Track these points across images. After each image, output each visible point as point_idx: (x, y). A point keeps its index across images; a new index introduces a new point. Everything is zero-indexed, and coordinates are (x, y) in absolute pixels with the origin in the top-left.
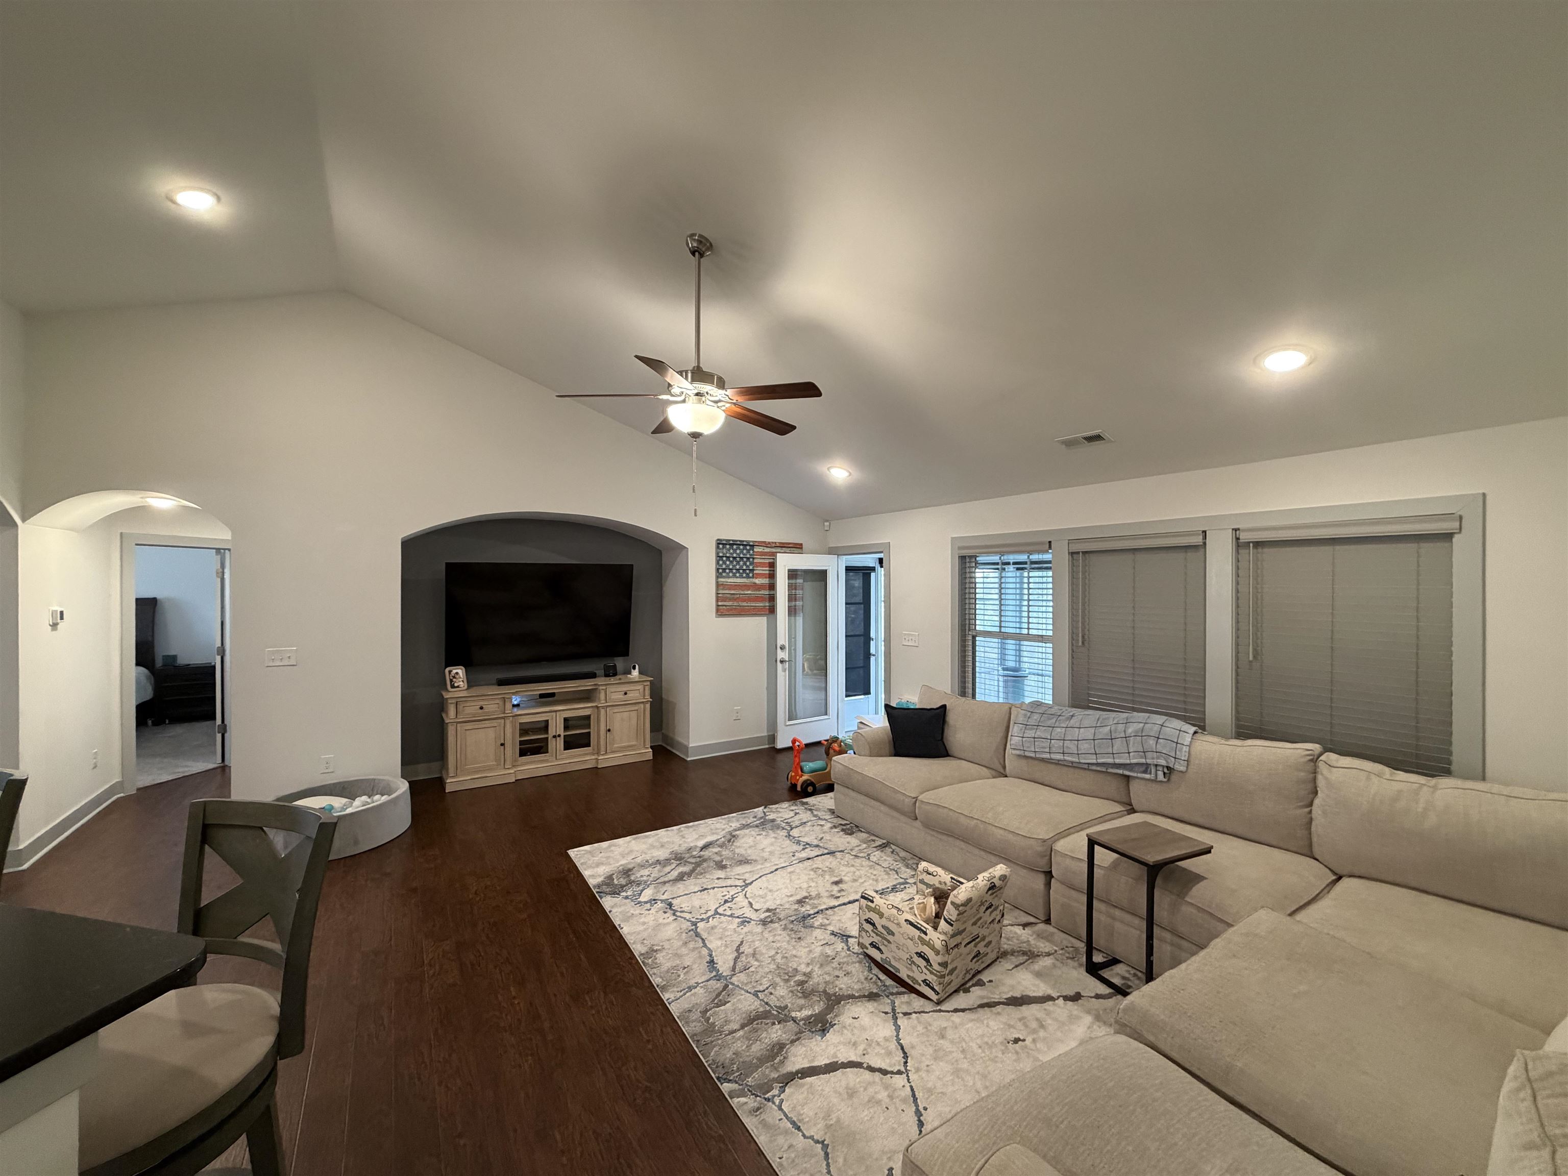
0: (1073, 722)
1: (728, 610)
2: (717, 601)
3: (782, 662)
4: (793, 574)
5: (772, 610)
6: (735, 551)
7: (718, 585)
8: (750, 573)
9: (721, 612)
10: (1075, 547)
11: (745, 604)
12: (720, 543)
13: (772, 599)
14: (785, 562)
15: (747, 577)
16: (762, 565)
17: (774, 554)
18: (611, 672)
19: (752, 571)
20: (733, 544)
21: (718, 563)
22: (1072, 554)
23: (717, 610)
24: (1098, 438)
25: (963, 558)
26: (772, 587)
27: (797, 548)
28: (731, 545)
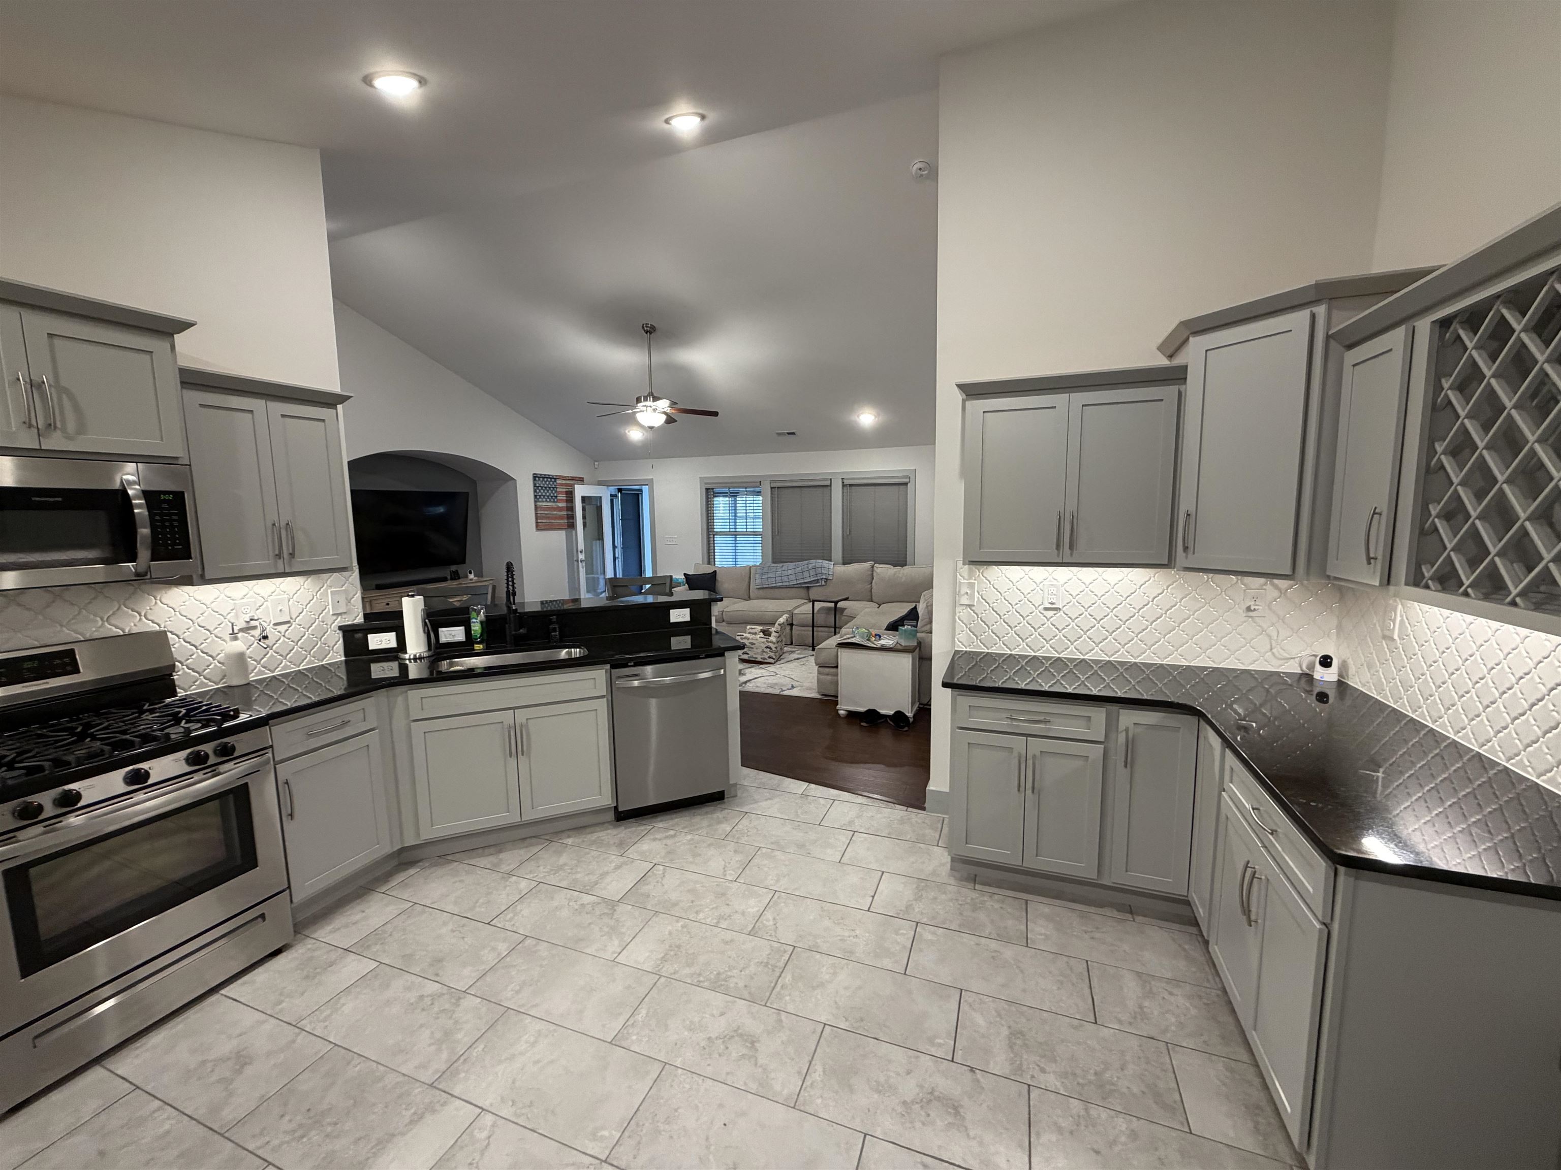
0: (784, 568)
1: (544, 526)
2: (537, 519)
3: (581, 561)
4: (584, 499)
5: (572, 526)
6: (546, 482)
7: (536, 508)
8: (554, 499)
9: (539, 527)
10: (773, 485)
11: (553, 521)
12: (535, 477)
13: (571, 517)
14: (580, 491)
15: (554, 502)
16: (561, 492)
17: (572, 486)
18: (455, 576)
19: (556, 497)
20: (544, 477)
21: (535, 491)
22: (772, 488)
23: (537, 526)
24: (793, 433)
25: (707, 489)
26: (571, 509)
27: (581, 480)
28: (543, 478)
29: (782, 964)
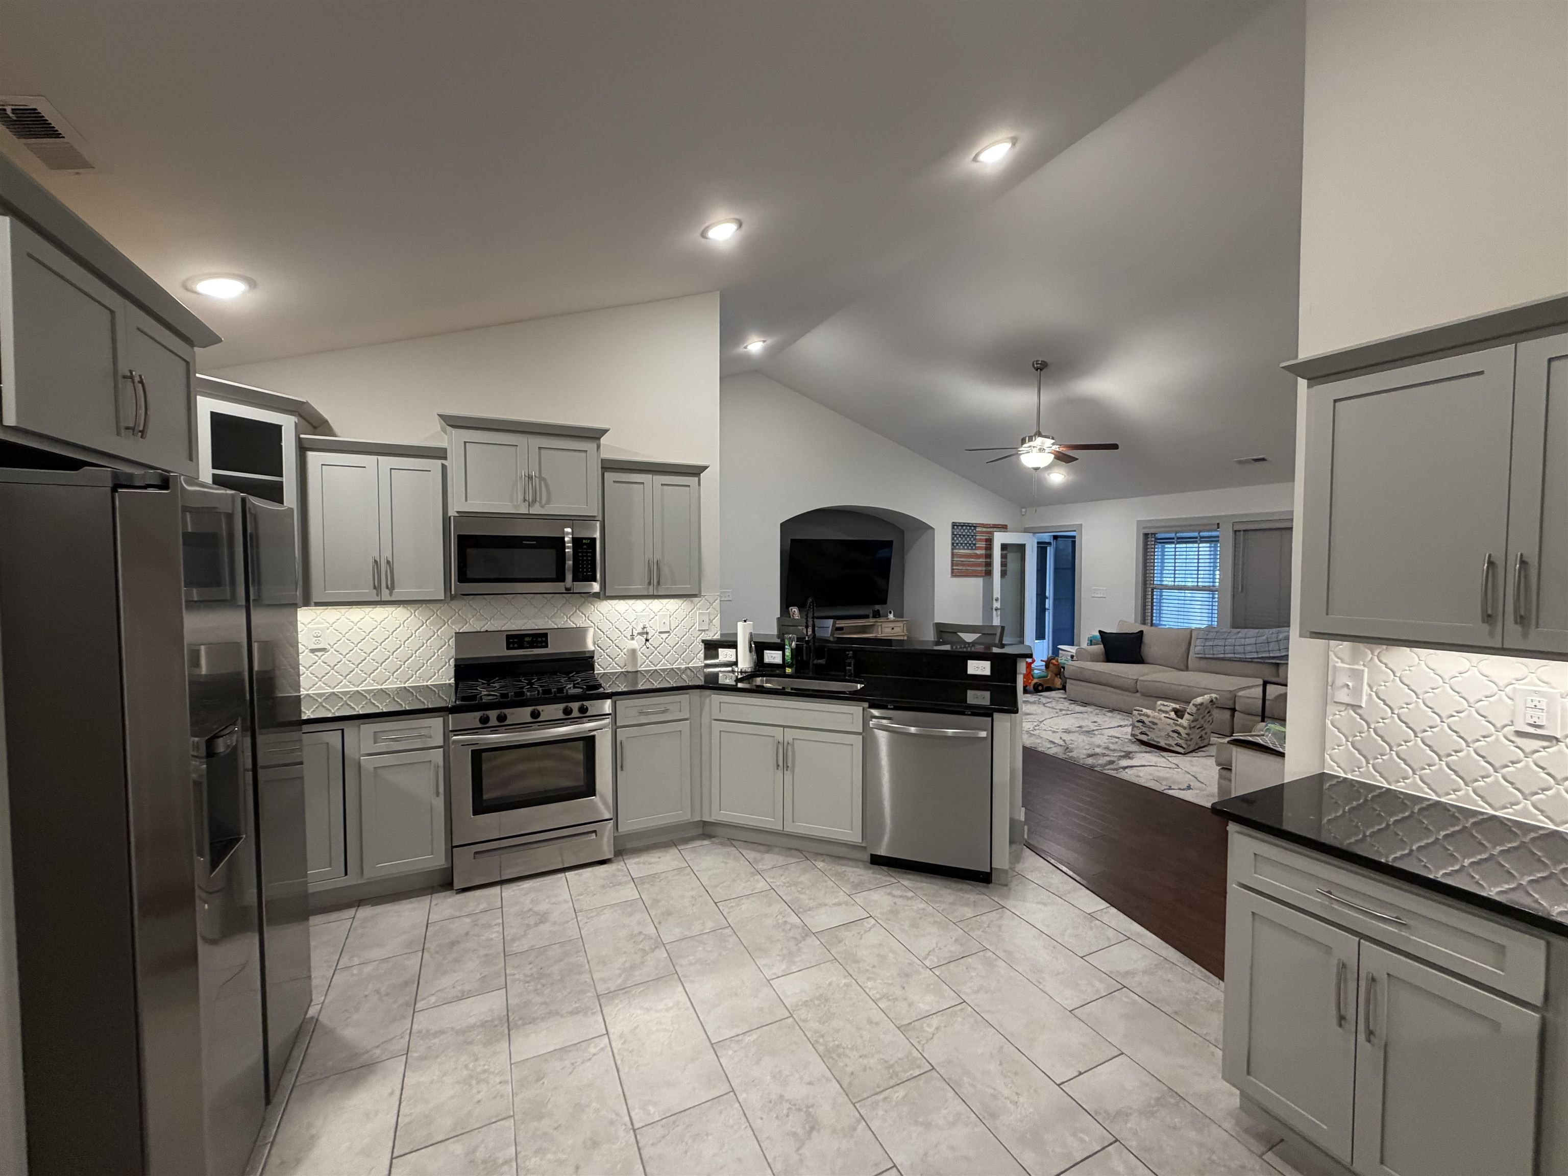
1: (959, 572)
2: (953, 565)
3: (996, 610)
4: (1004, 547)
5: (989, 573)
6: (964, 530)
7: (953, 554)
8: (973, 546)
9: (954, 574)
10: (1237, 528)
11: (969, 568)
12: (954, 525)
13: (989, 565)
14: (999, 538)
15: (972, 549)
16: (981, 540)
17: (992, 533)
18: (877, 615)
19: (975, 544)
20: (963, 525)
21: (953, 539)
22: (1235, 532)
23: (952, 572)
24: (1263, 459)
25: (1146, 535)
26: (989, 556)
27: (1003, 528)
28: (962, 526)
29: (905, 1076)
